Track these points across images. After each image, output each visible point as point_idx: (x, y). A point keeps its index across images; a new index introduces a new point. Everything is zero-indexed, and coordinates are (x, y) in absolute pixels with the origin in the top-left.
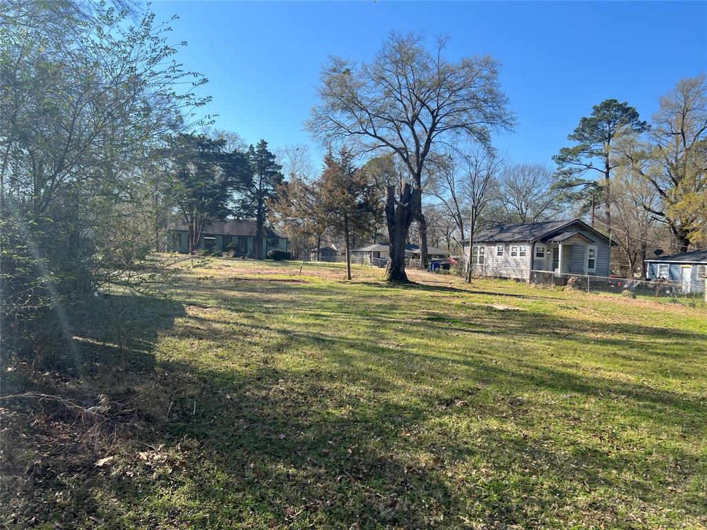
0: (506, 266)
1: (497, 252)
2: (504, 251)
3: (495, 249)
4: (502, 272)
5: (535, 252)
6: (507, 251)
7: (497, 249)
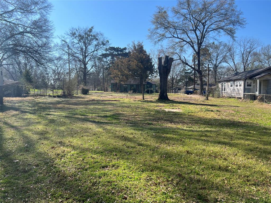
0: (234, 92)
1: (230, 85)
2: (233, 85)
3: (229, 84)
4: (232, 94)
5: (246, 84)
6: (234, 84)
7: (230, 84)
